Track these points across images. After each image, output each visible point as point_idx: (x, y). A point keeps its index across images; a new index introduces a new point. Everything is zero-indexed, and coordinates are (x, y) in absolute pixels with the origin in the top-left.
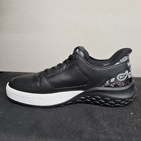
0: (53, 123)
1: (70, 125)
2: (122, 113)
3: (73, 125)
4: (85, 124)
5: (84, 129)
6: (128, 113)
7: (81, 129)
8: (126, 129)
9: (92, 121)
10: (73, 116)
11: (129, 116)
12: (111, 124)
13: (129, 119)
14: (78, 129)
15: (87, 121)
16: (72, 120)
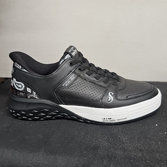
0: (64, 138)
1: (83, 139)
2: (144, 126)
3: (87, 140)
4: (100, 139)
5: (99, 144)
6: (152, 124)
7: (95, 144)
8: (148, 144)
9: (109, 135)
10: (87, 129)
11: (153, 128)
12: (131, 139)
13: (153, 132)
14: (92, 144)
15: (103, 134)
16: (86, 134)
